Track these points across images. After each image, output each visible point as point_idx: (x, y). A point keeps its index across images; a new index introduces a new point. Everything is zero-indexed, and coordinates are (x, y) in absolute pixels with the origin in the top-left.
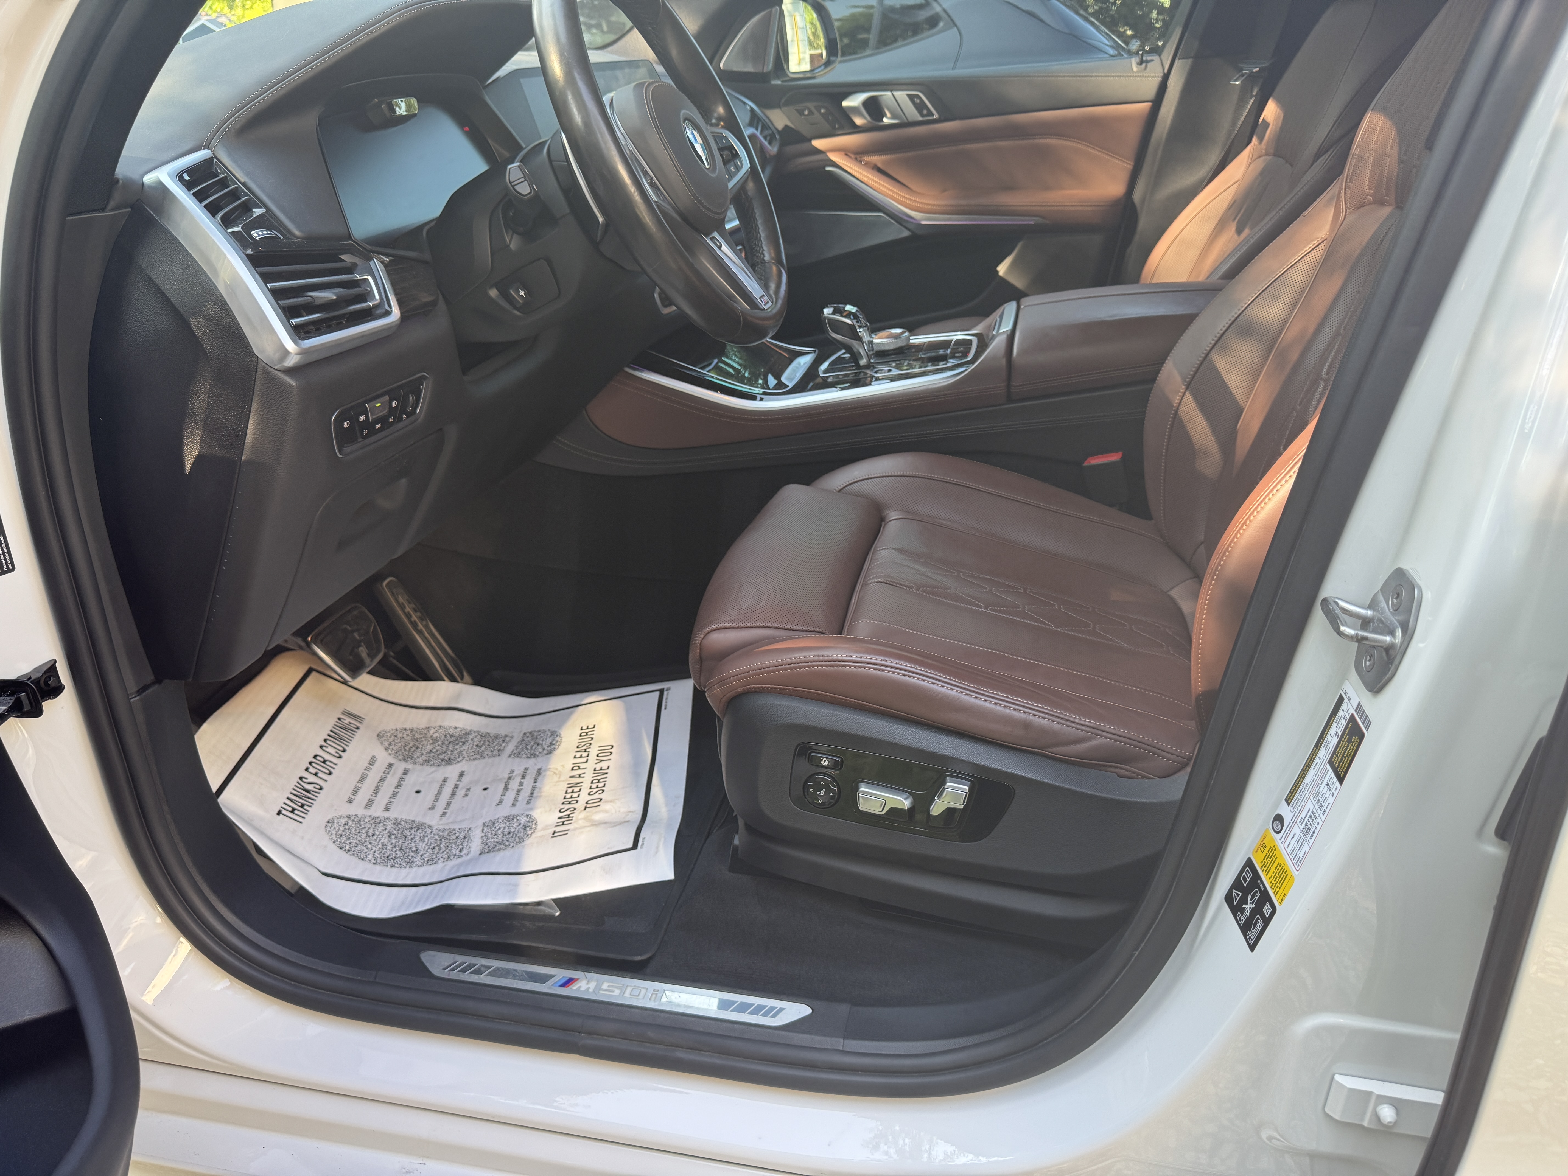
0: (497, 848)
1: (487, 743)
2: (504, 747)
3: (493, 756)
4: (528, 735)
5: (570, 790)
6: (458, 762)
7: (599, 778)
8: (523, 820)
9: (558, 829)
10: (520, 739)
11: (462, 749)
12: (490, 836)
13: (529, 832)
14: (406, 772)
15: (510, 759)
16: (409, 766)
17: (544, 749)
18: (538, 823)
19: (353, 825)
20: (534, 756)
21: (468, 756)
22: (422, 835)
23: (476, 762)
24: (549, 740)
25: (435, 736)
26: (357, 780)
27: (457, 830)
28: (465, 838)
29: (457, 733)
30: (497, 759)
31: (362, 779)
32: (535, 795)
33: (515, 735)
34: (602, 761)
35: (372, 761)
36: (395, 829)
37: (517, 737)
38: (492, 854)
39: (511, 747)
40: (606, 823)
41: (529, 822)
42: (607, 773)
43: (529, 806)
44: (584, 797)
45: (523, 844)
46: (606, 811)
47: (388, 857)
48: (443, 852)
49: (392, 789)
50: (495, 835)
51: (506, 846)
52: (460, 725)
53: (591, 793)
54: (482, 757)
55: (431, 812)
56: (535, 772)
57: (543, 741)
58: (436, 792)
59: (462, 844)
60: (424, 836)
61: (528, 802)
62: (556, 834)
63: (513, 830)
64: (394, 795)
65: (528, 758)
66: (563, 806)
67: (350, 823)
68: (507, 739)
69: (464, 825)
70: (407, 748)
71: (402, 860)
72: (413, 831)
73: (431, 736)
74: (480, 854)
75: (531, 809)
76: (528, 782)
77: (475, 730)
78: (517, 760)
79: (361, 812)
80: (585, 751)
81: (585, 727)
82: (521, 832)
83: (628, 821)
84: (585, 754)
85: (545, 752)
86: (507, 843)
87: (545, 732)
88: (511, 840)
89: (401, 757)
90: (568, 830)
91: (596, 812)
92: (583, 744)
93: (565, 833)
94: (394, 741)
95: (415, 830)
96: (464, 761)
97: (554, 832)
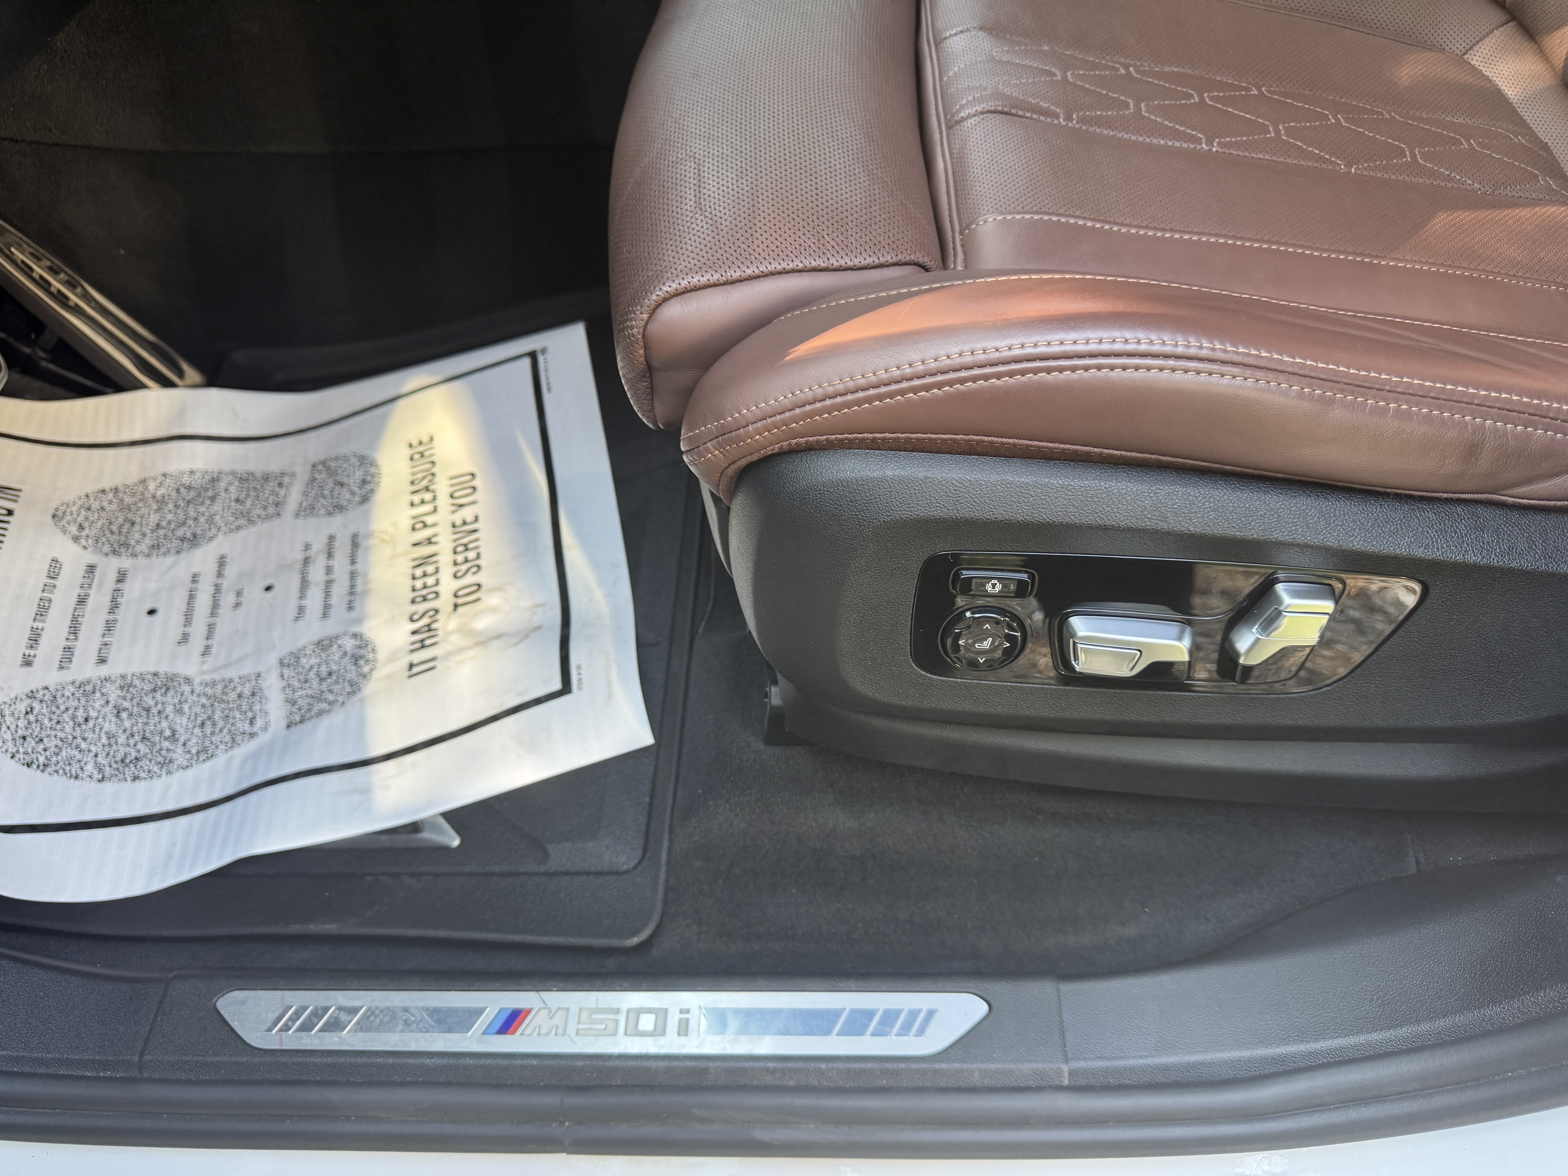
0: (316, 709)
1: (252, 493)
2: (284, 497)
3: (268, 517)
4: (320, 467)
5: (418, 572)
6: (211, 539)
7: (465, 541)
8: (349, 645)
9: (417, 657)
10: (307, 477)
11: (212, 512)
12: (296, 684)
13: (366, 669)
14: (122, 577)
15: (299, 522)
16: (126, 562)
17: (353, 494)
18: (378, 648)
19: (44, 711)
20: (339, 508)
21: (226, 525)
22: (176, 701)
23: (242, 534)
24: (359, 475)
25: (159, 493)
26: (33, 616)
27: (237, 680)
28: (253, 694)
29: (197, 481)
30: (277, 522)
31: (42, 611)
32: (359, 588)
33: (297, 469)
34: (461, 506)
35: (54, 569)
36: (124, 699)
37: (302, 473)
38: (308, 725)
39: (294, 497)
40: (499, 636)
41: (360, 647)
42: (475, 531)
43: (354, 614)
44: (448, 585)
45: (359, 696)
46: (493, 610)
47: (122, 761)
48: (221, 731)
49: (104, 616)
50: (306, 681)
51: (331, 703)
52: (199, 465)
53: (459, 574)
54: (251, 522)
55: (183, 648)
56: (347, 542)
57: (348, 476)
58: (183, 607)
59: (251, 710)
60: (180, 702)
61: (350, 608)
62: (416, 670)
63: (334, 667)
64: (110, 627)
65: (330, 514)
66: (414, 608)
67: (37, 706)
68: (286, 480)
69: (247, 669)
70: (114, 528)
71: (150, 761)
72: (158, 695)
73: (154, 497)
74: (288, 726)
75: (360, 620)
76: (340, 563)
77: (227, 468)
78: (312, 521)
79: (53, 678)
80: (427, 489)
81: (415, 443)
82: (351, 670)
83: (539, 628)
84: (428, 496)
85: (357, 499)
86: (331, 697)
87: (346, 459)
88: (336, 688)
89: (107, 548)
90: (433, 659)
91: (477, 614)
92: (420, 475)
93: (429, 667)
94: (86, 518)
95: (163, 691)
96: (221, 537)
97: (411, 666)
